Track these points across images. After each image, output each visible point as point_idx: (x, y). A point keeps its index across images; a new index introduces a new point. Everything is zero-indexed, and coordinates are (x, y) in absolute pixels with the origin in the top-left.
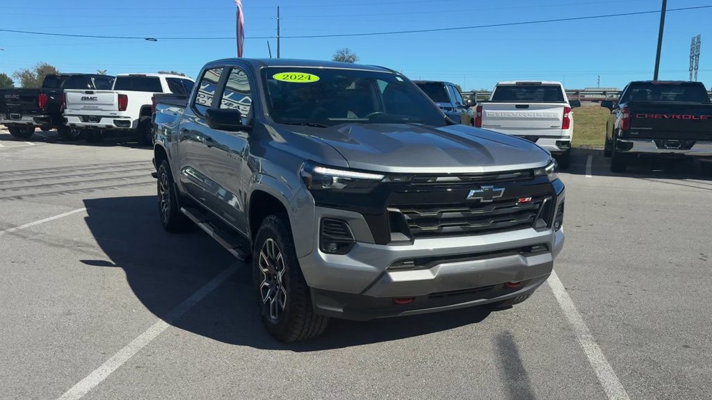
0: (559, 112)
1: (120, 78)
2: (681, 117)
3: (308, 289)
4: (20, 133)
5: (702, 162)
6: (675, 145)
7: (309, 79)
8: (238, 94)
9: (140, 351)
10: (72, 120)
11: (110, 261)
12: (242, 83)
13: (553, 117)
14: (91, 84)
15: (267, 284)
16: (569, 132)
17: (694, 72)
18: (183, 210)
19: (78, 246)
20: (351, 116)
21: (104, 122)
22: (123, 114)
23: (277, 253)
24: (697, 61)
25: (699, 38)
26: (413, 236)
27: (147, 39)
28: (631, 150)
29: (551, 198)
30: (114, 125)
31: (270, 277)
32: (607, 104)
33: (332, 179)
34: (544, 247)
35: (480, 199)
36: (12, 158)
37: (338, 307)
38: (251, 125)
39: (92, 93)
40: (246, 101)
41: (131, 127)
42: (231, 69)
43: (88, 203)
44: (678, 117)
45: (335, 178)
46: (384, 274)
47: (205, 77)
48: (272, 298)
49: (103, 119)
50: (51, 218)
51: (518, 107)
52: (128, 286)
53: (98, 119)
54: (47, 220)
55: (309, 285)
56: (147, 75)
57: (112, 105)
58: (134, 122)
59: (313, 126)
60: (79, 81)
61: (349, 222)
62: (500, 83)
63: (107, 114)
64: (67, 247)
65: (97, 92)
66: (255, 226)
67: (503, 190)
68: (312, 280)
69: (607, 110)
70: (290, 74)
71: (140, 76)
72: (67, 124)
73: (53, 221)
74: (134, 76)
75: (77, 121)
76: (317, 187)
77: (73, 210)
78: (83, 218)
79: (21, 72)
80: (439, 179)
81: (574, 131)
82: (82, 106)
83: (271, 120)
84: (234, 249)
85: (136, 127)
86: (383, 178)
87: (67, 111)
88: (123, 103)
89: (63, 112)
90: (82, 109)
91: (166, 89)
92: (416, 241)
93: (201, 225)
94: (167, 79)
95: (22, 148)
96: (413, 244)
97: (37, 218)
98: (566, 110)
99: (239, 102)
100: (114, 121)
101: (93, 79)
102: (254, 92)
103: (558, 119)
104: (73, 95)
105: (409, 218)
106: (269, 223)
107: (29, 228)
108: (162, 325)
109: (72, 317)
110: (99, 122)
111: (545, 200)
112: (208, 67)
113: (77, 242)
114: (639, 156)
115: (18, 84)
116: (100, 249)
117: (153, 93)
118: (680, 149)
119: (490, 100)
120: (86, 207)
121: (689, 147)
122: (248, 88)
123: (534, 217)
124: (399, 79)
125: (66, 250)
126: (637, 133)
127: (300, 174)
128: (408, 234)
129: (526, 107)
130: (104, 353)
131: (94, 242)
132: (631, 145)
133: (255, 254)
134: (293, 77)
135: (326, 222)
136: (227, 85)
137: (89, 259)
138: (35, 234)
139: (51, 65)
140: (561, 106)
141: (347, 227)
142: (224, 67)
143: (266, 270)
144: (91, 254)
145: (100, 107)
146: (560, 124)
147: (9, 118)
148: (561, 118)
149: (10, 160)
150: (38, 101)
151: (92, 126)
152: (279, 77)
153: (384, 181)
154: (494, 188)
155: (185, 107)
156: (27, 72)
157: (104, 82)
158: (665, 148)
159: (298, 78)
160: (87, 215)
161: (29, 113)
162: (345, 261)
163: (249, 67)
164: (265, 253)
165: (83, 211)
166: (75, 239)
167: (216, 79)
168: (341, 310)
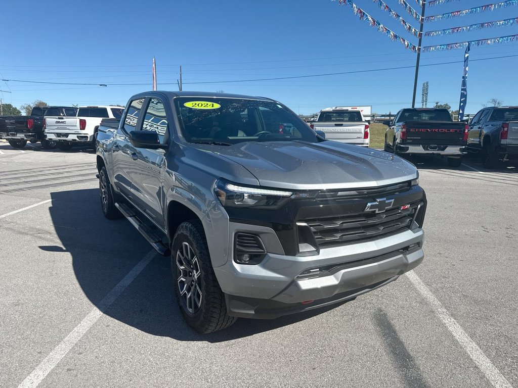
0: (362, 128)
1: (81, 109)
2: (438, 131)
3: (222, 294)
4: (17, 145)
5: (449, 158)
6: (434, 148)
7: (213, 106)
8: (157, 119)
9: (73, 348)
10: (49, 136)
11: (62, 246)
12: (160, 110)
13: (358, 131)
14: (63, 113)
15: (184, 280)
16: (367, 141)
17: (424, 103)
18: (117, 204)
19: (38, 233)
20: (241, 135)
21: (71, 137)
22: (83, 132)
23: (192, 257)
24: (426, 97)
25: (427, 83)
26: (318, 246)
27: (101, 85)
28: (408, 152)
29: (422, 204)
30: (77, 139)
31: (186, 274)
32: (387, 123)
33: (244, 195)
34: (417, 244)
35: (375, 211)
36: (8, 162)
37: (250, 309)
38: (167, 144)
39: (62, 118)
40: (163, 123)
41: (89, 140)
42: (150, 99)
43: (53, 195)
44: (437, 130)
45: (246, 195)
46: (293, 284)
47: (132, 105)
48: (188, 292)
49: (70, 135)
50: (24, 209)
51: (336, 125)
52: (73, 272)
53: (67, 135)
54: (20, 210)
55: (223, 291)
56: (99, 107)
57: (76, 126)
58: (90, 137)
59: (219, 144)
60: (55, 111)
61: (261, 235)
62: (323, 110)
63: (73, 132)
64: (31, 235)
65: (66, 118)
66: (173, 229)
67: (393, 200)
68: (226, 287)
69: (386, 127)
70: (197, 102)
71: (94, 107)
72: (47, 139)
73: (25, 211)
74: (91, 107)
75: (53, 137)
76: (230, 203)
77: (42, 201)
78: (48, 208)
79: (26, 106)
80: (340, 193)
81: (370, 140)
82: (56, 127)
83: (184, 140)
84: (155, 243)
85: (91, 140)
86: (291, 195)
87: (46, 131)
88: (83, 125)
89: (44, 131)
90: (56, 129)
91: (111, 116)
92: (322, 251)
93: (130, 219)
94: (111, 109)
95: (17, 155)
96: (319, 253)
97: (14, 209)
98: (367, 127)
99: (158, 124)
100: (77, 136)
101: (64, 110)
102: (169, 117)
103: (361, 133)
104: (50, 120)
105: (315, 230)
106: (184, 228)
107: (5, 218)
108: (96, 313)
109: (19, 308)
110: (67, 137)
111: (419, 206)
112: (133, 99)
113: (39, 230)
114: (410, 155)
115: (24, 114)
116: (56, 236)
117: (102, 118)
118: (438, 150)
119: (317, 121)
120: (52, 199)
121: (443, 149)
122: (164, 114)
123: (411, 221)
124: (280, 106)
125: (29, 237)
126: (411, 141)
127: (214, 190)
128: (314, 245)
129: (341, 125)
130: (40, 353)
131: (52, 229)
132: (407, 149)
133: (172, 252)
134: (200, 105)
135: (239, 236)
136: (148, 111)
137: (45, 245)
138: (9, 223)
139: (44, 102)
140: (364, 124)
141: (258, 239)
142: (145, 98)
143: (182, 267)
144: (47, 240)
145: (68, 127)
146: (363, 135)
147: (8, 135)
148: (363, 132)
149: (6, 164)
150: (27, 124)
151: (63, 140)
152: (189, 105)
153: (293, 197)
154: (387, 200)
155: (117, 128)
156: (29, 106)
157: (71, 112)
158: (429, 150)
159: (203, 105)
160: (51, 206)
161: (22, 132)
162: (257, 270)
163: (164, 97)
164: (182, 253)
165: (49, 202)
166: (38, 227)
167: (140, 107)
168: (253, 312)
